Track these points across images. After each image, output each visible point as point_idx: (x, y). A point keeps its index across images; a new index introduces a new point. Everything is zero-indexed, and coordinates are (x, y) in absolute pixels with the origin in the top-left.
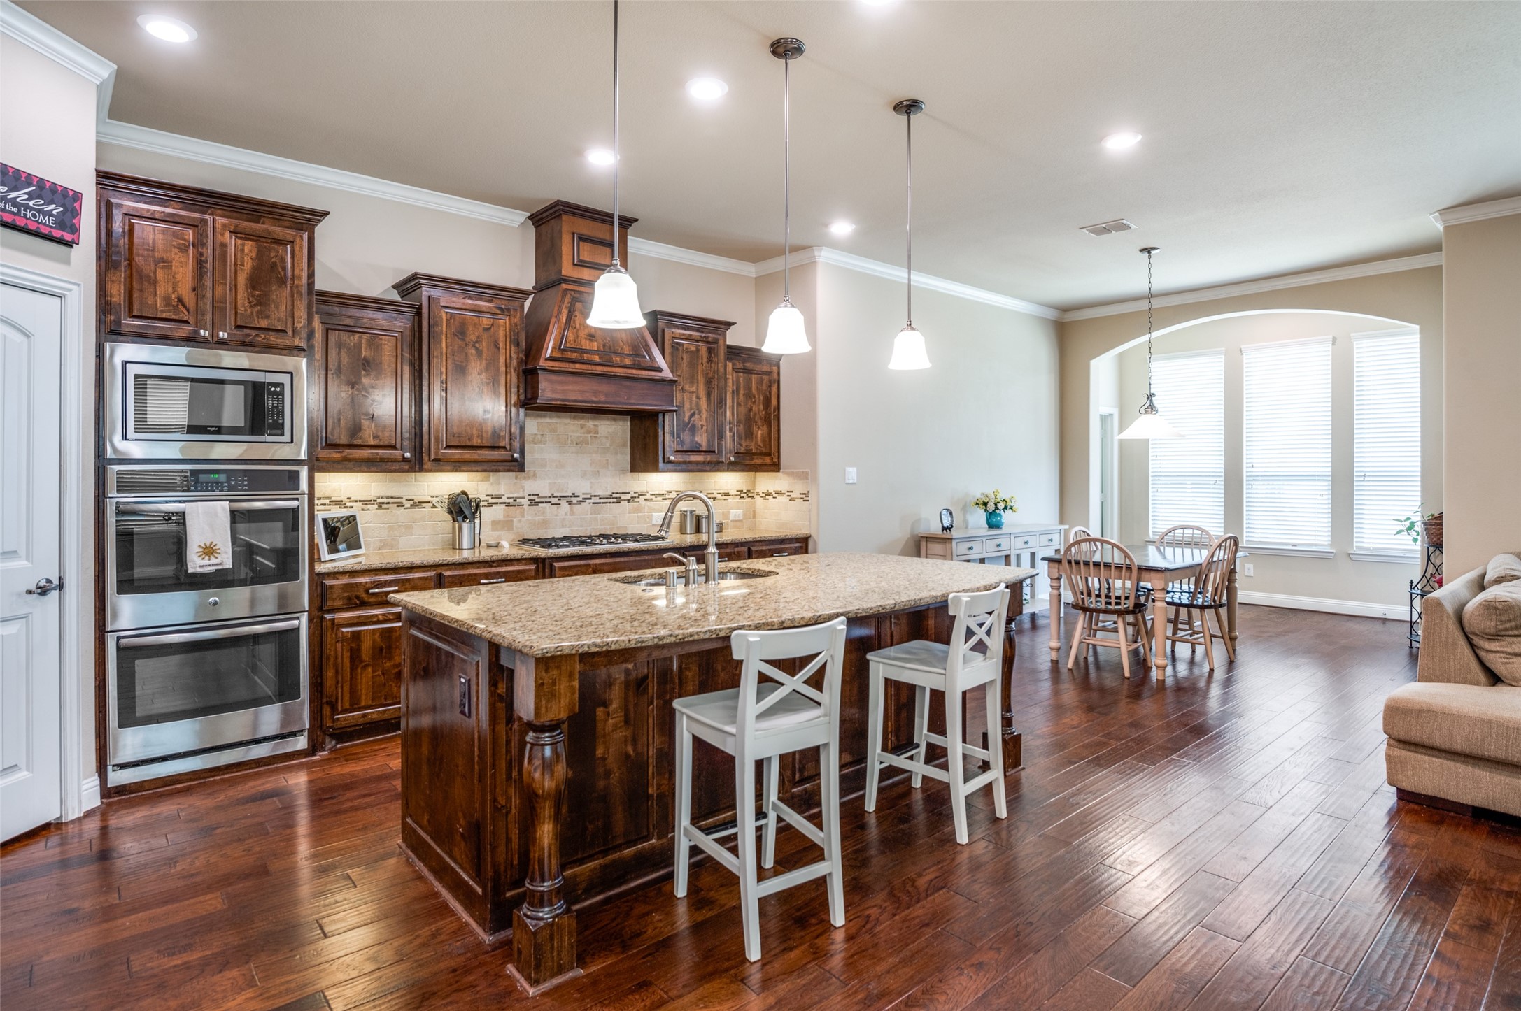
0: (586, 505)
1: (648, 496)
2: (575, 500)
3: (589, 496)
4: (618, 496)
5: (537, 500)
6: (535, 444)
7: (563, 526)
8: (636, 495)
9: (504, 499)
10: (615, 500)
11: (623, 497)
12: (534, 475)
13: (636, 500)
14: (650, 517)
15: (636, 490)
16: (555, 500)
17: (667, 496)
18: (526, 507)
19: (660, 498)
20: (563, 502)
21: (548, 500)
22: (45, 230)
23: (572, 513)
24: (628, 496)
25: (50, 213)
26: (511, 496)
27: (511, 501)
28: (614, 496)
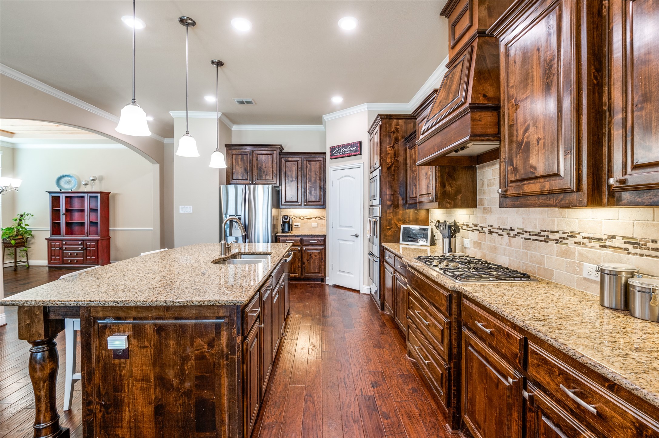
0: (519, 239)
1: (579, 239)
2: (512, 233)
3: (521, 231)
4: (546, 234)
5: (492, 230)
6: (491, 187)
7: (505, 255)
8: (565, 236)
9: (478, 228)
10: (543, 239)
11: (551, 236)
12: (491, 211)
13: (565, 241)
14: (580, 266)
15: (566, 229)
16: (500, 232)
17: (608, 243)
18: (487, 234)
19: (596, 244)
20: (505, 234)
21: (497, 231)
22: (353, 154)
23: (510, 245)
24: (557, 236)
25: (354, 150)
26: (481, 225)
27: (480, 229)
28: (543, 233)
